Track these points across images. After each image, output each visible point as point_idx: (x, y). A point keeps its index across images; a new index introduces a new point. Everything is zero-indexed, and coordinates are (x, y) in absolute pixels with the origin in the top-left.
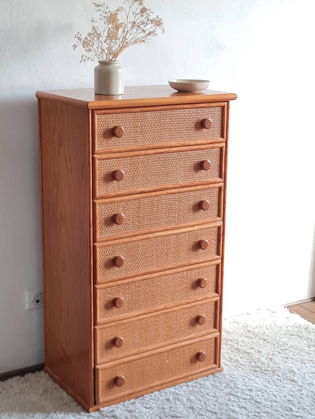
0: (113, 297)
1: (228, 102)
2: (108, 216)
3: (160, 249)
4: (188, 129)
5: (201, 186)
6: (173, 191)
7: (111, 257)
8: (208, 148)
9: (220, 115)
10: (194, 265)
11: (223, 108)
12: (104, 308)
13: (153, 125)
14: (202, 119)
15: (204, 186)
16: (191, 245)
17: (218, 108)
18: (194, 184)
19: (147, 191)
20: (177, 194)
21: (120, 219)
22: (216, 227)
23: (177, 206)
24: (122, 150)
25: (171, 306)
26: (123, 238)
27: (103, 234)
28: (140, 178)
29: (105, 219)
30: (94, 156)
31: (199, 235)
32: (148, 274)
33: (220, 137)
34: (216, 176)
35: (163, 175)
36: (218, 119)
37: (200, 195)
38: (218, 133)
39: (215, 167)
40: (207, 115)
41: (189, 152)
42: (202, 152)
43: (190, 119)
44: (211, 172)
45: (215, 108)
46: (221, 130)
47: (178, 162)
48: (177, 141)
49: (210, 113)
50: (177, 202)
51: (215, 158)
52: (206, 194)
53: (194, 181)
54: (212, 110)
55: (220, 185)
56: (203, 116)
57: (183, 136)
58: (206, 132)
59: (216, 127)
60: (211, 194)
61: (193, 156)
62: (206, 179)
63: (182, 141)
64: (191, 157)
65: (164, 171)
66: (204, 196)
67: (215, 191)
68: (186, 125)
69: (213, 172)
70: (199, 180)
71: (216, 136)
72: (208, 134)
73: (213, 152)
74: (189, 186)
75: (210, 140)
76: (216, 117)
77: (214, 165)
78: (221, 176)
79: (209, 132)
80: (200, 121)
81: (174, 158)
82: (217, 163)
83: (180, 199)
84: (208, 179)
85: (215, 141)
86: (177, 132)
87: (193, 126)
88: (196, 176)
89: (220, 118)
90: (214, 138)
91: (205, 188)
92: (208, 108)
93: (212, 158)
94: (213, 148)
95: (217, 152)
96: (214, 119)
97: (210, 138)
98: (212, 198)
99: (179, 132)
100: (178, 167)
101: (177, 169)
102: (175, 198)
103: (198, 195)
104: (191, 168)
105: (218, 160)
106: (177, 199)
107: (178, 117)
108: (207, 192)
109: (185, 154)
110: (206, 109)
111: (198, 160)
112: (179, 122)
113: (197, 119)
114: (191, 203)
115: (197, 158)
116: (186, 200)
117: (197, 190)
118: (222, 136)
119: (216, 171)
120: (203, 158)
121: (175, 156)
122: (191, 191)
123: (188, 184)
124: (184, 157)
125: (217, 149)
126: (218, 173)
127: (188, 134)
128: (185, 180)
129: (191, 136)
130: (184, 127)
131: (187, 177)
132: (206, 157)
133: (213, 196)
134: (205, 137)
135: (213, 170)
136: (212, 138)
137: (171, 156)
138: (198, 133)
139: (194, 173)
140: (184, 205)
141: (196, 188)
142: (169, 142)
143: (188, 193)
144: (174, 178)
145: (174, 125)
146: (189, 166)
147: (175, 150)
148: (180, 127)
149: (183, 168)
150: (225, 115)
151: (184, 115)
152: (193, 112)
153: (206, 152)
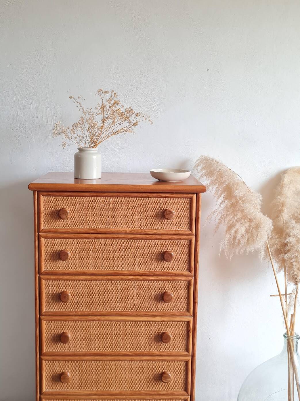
0: (61, 371)
1: (197, 194)
2: (56, 292)
3: (115, 333)
4: (147, 217)
5: (164, 277)
6: (129, 277)
7: (59, 332)
8: (173, 239)
9: (187, 206)
10: (157, 357)
11: (191, 199)
12: (52, 379)
13: (105, 210)
14: (164, 209)
15: (168, 277)
16: (153, 336)
17: (185, 199)
18: (154, 273)
19: (99, 274)
20: (135, 281)
21: (65, 297)
22: (185, 322)
23: (135, 293)
24: (69, 232)
25: (127, 393)
26: (72, 316)
27: (50, 308)
28: (92, 261)
29: (52, 294)
30: (39, 234)
31: (163, 327)
32: (100, 356)
33: (188, 229)
34: (184, 268)
35: (118, 260)
36: (185, 210)
37: (164, 286)
38: (185, 225)
39: (182, 259)
40: (172, 206)
41: (149, 241)
42: (166, 242)
43: (150, 208)
44: (177, 264)
45: (181, 199)
46: (189, 223)
47: (136, 250)
48: (134, 228)
49: (174, 203)
50: (135, 289)
51: (182, 250)
52: (171, 286)
53: (155, 270)
54: (177, 201)
55: (190, 278)
56: (165, 206)
57: (141, 224)
58: (171, 222)
59: (182, 218)
60: (178, 286)
61: (154, 245)
62: (171, 270)
63: (140, 229)
64: (152, 245)
65: (119, 256)
66: (169, 287)
67: (184, 284)
68: (145, 214)
69: (180, 264)
70: (162, 270)
71: (182, 227)
72: (173, 225)
73: (180, 243)
74: (149, 275)
75: (174, 231)
76: (182, 209)
77: (181, 257)
78: (189, 270)
79: (174, 222)
80: (162, 211)
81: (131, 245)
82: (186, 255)
83: (139, 286)
84: (174, 270)
85: (180, 232)
86: (134, 219)
87: (153, 215)
88: (159, 266)
89: (187, 209)
90: (180, 229)
91: (169, 279)
92: (173, 199)
93: (179, 250)
94: (180, 239)
95: (185, 244)
96: (179, 210)
97: (175, 229)
98: (180, 290)
99: (136, 219)
100: (136, 254)
101: (135, 256)
102: (132, 285)
103: (161, 286)
104: (152, 257)
105: (187, 252)
106: (135, 286)
107: (134, 205)
108: (172, 284)
109: (145, 243)
110: (170, 199)
111: (160, 250)
112: (136, 210)
113: (158, 208)
114: (152, 293)
115: (160, 248)
116: (147, 288)
117: (159, 280)
118: (191, 229)
119: (184, 264)
120: (167, 248)
121: (132, 243)
122: (152, 280)
123: (148, 273)
124: (144, 245)
125: (185, 241)
126: (186, 266)
127: (147, 222)
128: (145, 268)
129: (151, 224)
130: (143, 215)
131: (147, 266)
132: (171, 248)
133: (181, 288)
134: (169, 227)
135: (179, 262)
136: (178, 229)
137: (128, 243)
138: (159, 222)
139: (156, 263)
140: (143, 293)
141: (158, 278)
142: (124, 228)
143: (149, 282)
144: (131, 265)
145: (130, 213)
146: (150, 254)
147: (131, 237)
148: (138, 215)
149: (142, 256)
150: (193, 207)
151: (142, 203)
152: (154, 201)
153: (170, 243)
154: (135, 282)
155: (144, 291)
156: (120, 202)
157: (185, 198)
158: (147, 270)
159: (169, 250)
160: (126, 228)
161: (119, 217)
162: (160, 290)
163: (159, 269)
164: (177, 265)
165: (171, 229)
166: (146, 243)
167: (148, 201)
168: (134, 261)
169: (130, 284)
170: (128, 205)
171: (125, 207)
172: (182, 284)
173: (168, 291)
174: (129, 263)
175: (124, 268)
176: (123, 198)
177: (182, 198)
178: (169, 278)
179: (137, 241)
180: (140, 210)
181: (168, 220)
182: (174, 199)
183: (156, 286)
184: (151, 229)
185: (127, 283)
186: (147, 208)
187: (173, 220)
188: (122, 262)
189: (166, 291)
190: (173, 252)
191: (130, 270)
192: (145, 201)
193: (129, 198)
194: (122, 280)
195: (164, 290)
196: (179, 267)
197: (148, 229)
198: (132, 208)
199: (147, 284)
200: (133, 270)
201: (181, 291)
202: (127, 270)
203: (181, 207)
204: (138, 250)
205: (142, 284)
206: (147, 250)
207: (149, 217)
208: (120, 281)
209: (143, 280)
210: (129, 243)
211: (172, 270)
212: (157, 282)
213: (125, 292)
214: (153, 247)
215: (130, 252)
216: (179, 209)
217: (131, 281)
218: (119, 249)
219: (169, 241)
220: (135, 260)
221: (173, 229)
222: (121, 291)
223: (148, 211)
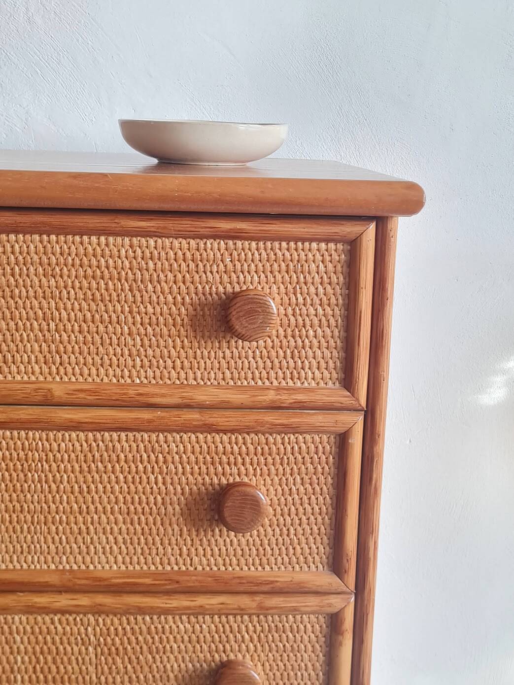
1: (382, 222)
4: (149, 329)
6: (63, 601)
8: (262, 428)
9: (334, 279)
11: (353, 246)
17: (323, 245)
20: (90, 616)
23: (91, 669)
33: (337, 384)
34: (310, 558)
35: (10, 522)
36: (324, 299)
37: (223, 636)
38: (323, 365)
39: (304, 518)
40: (263, 276)
41: (154, 436)
42: (230, 443)
43: (163, 284)
44: (280, 539)
45: (307, 244)
46: (342, 354)
47: (97, 477)
48: (90, 380)
49: (276, 266)
50: (91, 649)
51: (306, 478)
52: (255, 637)
53: (184, 568)
54: (287, 254)
55: (335, 603)
56: (234, 276)
57: (122, 360)
58: (258, 352)
59: (311, 333)
60: (284, 636)
61: (177, 457)
62: (252, 568)
63: (114, 380)
64: (169, 458)
65: (18, 506)
66: (243, 641)
67: (309, 626)
68: (139, 313)
69: (296, 541)
70: (215, 568)
71: (310, 374)
72: (269, 364)
73: (296, 448)
74: (153, 589)
75: (272, 392)
76: (312, 290)
77: (301, 510)
78: (336, 566)
79: (273, 354)
80: (220, 298)
81: (73, 456)
82: (323, 501)
83: (109, 639)
84: (267, 568)
85: (300, 397)
86: (89, 338)
87: (178, 319)
88: (200, 549)
89: (335, 293)
90: (299, 384)
91: (243, 606)
92: (269, 244)
93: (291, 479)
94: (295, 430)
95: (317, 453)
96: (299, 295)
97: (275, 383)
98: (291, 655)
99: (97, 338)
100: (96, 497)
101: (92, 508)
102: (79, 634)
103: (208, 635)
104: (170, 508)
105: (325, 488)
106: (92, 638)
107: (89, 271)
108: (259, 628)
109: (134, 445)
110: (254, 244)
111: (207, 478)
112: (98, 295)
113: (200, 287)
114: (168, 666)
115: (204, 468)
116: (145, 648)
117: (201, 611)
118: (348, 381)
119: (311, 539)
120: (235, 470)
121: (77, 445)
122: (166, 612)
123: (148, 581)
124: (130, 456)
125: (317, 438)
126: (321, 548)
127: (150, 352)
128: (135, 559)
129: (169, 362)
130: (130, 320)
131: (146, 548)
132: (255, 470)
133: (295, 646)
134: (250, 375)
135: (292, 531)
136: (291, 383)
137: (55, 445)
138: (206, 353)
139: (185, 535)
140: (129, 667)
141: (192, 604)
142: (41, 378)
143: (155, 617)
144: (74, 546)
145: (69, 306)
146: (159, 498)
147: (71, 421)
148: (106, 316)
149: (124, 507)
150: (362, 284)
151: (127, 263)
152: (180, 253)
153: (251, 448)
154: (92, 619)
155: (133, 657)
156: (20, 258)
157: (327, 241)
158: (145, 568)
159: (246, 480)
160: (49, 379)
161: (16, 324)
162: (201, 656)
163: (200, 564)
164: (280, 546)
165: (260, 383)
166: (142, 445)
167: (156, 252)
168: (83, 528)
169: (68, 628)
170: (57, 269)
171: (44, 280)
172: (302, 627)
173: (240, 656)
174: (64, 537)
175: (42, 558)
176: (36, 237)
177: (311, 240)
178: (245, 601)
179: (98, 435)
180: (114, 294)
181: (246, 344)
182: (276, 244)
183: (186, 638)
184: (169, 382)
185: (53, 623)
186: (150, 287)
187: (269, 340)
188: (29, 532)
189: (232, 657)
190: (263, 487)
191: (68, 567)
192: (139, 251)
193: (62, 238)
194: (30, 610)
195: (223, 655)
196: (291, 551)
197: (154, 382)
198: (77, 285)
199: (144, 628)
200: (83, 567)
201: (299, 655)
202: (53, 567)
203: (306, 283)
204: (105, 477)
205: (124, 629)
206: (144, 477)
207: (158, 329)
208: (24, 618)
209: (127, 611)
210: (63, 445)
211: (260, 568)
212: (192, 617)
213: (46, 663)
214: (172, 466)
215: (68, 488)
216: (295, 294)
217: (74, 616)
218: (14, 475)
219: (244, 438)
220: (92, 523)
221: (267, 383)
222: (26, 658)
223: (154, 298)
